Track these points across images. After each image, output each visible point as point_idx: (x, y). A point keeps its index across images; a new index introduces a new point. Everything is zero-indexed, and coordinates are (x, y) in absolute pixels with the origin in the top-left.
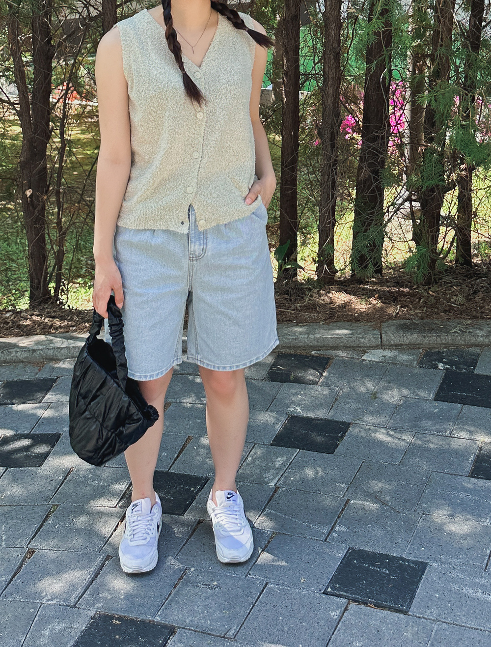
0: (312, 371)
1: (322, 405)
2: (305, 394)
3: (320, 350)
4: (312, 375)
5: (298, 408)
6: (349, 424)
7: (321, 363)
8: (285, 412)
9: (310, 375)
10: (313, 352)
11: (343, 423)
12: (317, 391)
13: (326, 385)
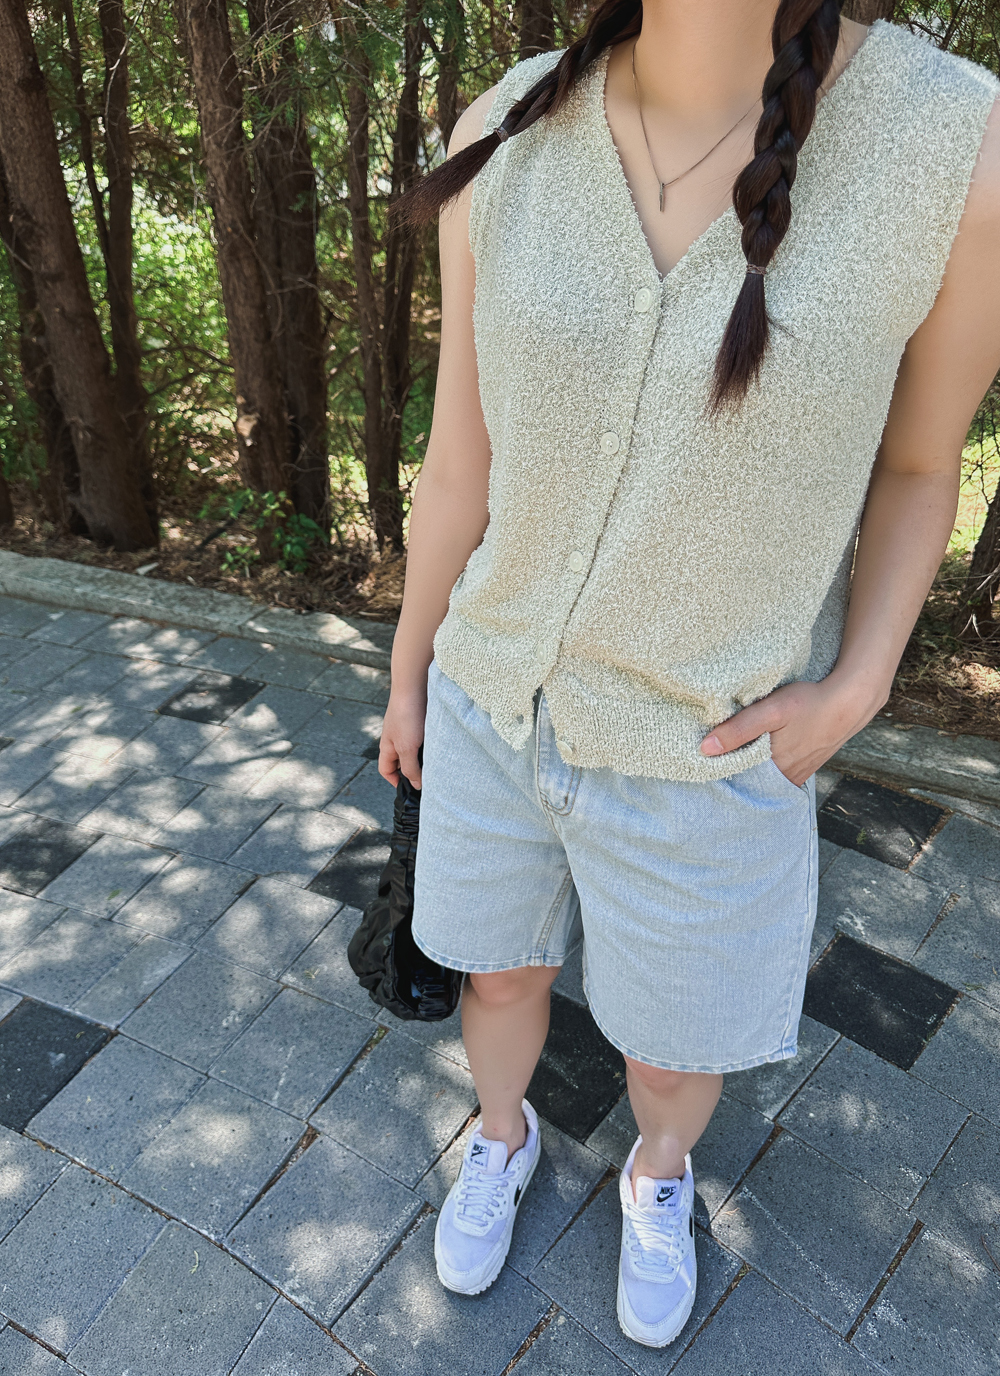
0: (901, 834)
1: (906, 926)
2: (877, 889)
3: (926, 789)
4: (901, 843)
5: (858, 921)
6: (955, 993)
7: (924, 819)
8: (831, 924)
9: (897, 842)
10: (912, 790)
11: (943, 987)
12: (904, 886)
13: (925, 876)
